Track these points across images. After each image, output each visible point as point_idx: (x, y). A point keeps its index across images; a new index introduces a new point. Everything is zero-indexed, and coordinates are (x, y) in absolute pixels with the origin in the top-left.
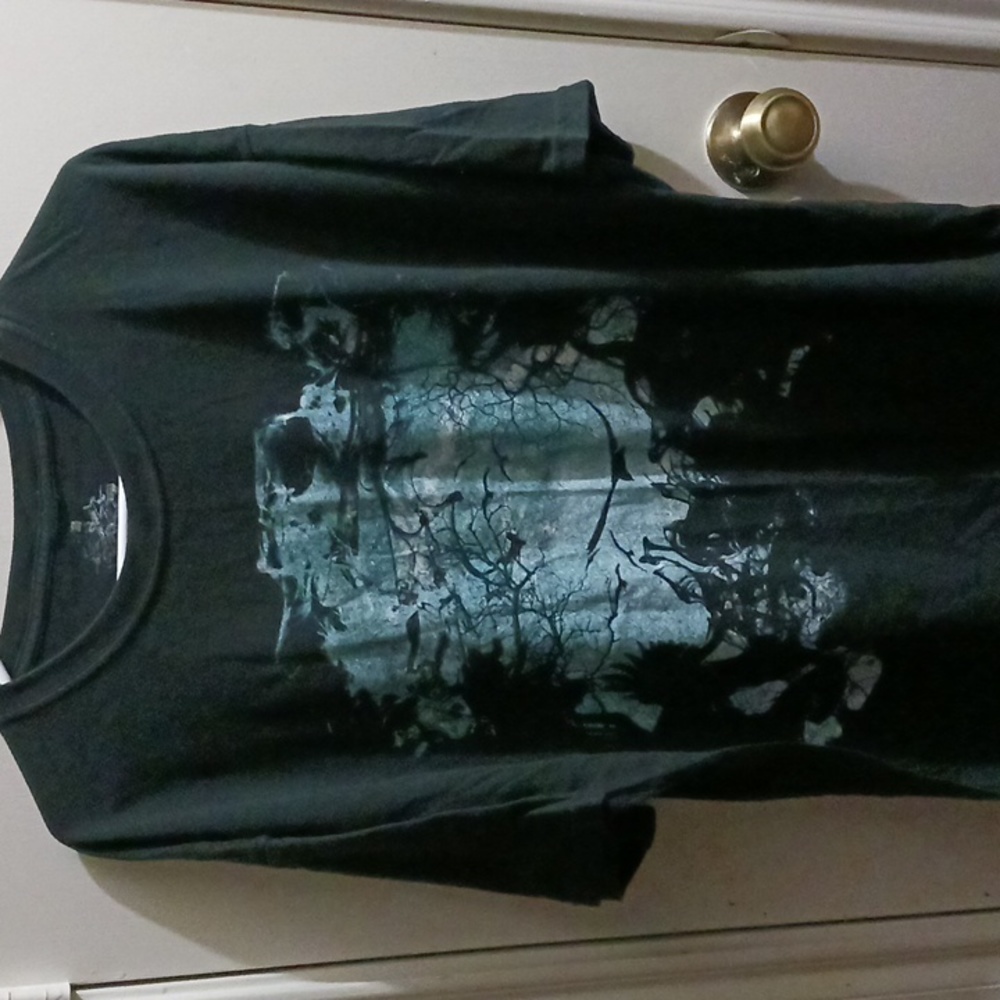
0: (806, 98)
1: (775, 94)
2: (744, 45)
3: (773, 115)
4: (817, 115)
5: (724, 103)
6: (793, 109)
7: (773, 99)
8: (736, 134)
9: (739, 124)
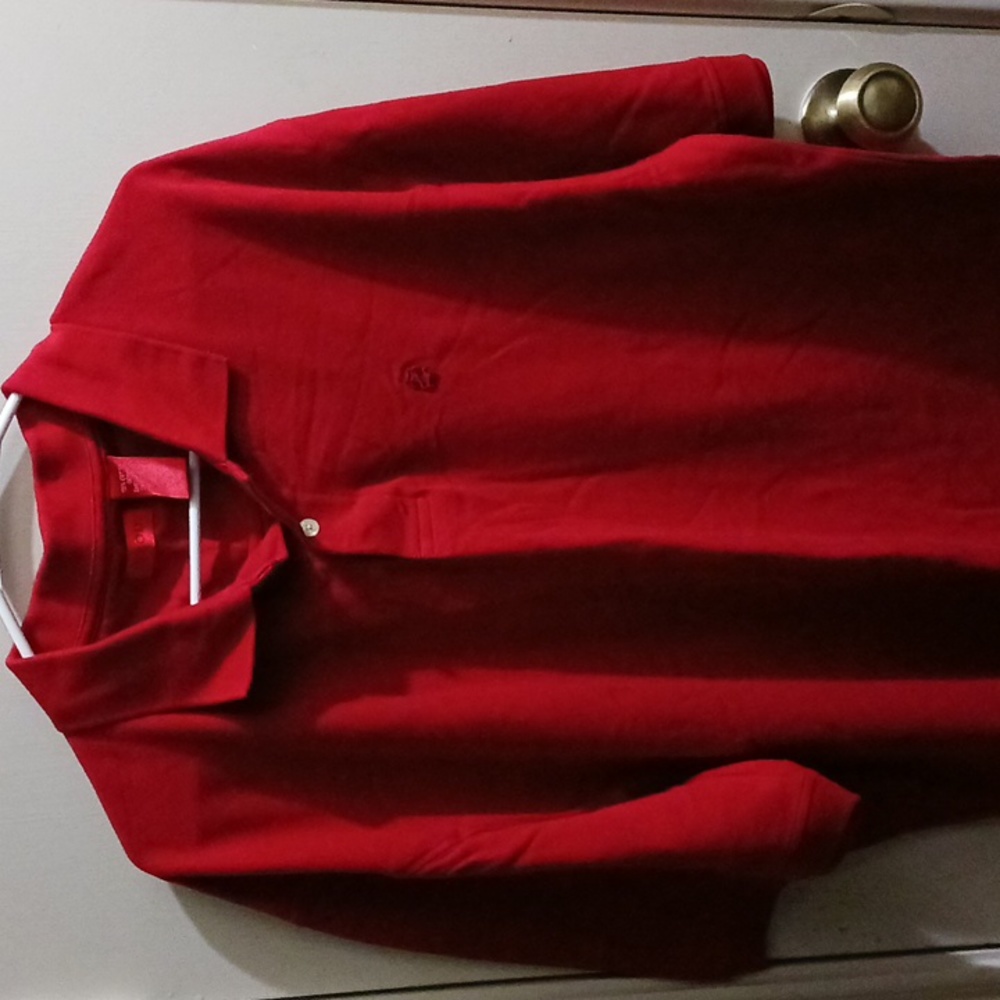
0: (907, 73)
1: (872, 70)
2: (842, 20)
3: (871, 91)
4: (918, 90)
5: (820, 81)
6: (892, 84)
7: (871, 73)
8: (833, 113)
9: (836, 102)
